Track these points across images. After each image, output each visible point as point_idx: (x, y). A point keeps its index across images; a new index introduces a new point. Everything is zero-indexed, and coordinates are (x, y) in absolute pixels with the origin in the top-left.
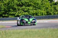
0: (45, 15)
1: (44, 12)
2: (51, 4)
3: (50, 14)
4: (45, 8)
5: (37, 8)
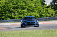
0: (38, 17)
2: (44, 7)
3: (43, 16)
4: (38, 11)
5: (31, 11)
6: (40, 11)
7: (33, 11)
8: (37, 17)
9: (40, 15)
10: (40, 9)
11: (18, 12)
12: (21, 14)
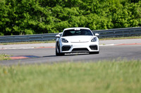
0: (108, 28)
1: (106, 20)
3: (122, 25)
4: (108, 10)
5: (89, 11)
6: (114, 11)
7: (95, 12)
8: (106, 27)
9: (114, 22)
10: (114, 6)
11: (56, 14)
12: (64, 19)
